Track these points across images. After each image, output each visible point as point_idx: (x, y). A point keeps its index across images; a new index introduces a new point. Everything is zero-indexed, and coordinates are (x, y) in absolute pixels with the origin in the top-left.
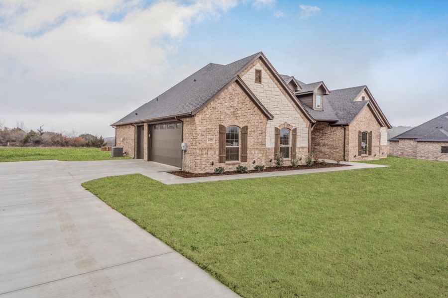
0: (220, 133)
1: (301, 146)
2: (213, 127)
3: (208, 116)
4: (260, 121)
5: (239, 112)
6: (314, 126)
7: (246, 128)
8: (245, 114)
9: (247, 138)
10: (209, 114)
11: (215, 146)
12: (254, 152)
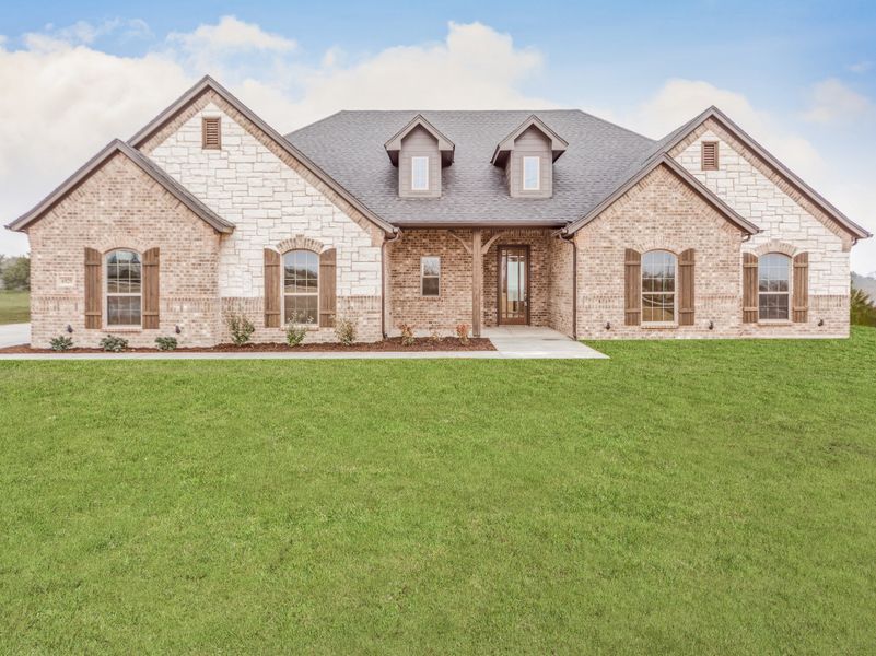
0: (87, 266)
1: (353, 294)
2: (70, 254)
3: (57, 232)
4: (196, 236)
5: (135, 218)
6: (492, 241)
7: (156, 252)
8: (152, 222)
9: (158, 275)
10: (61, 228)
11: (75, 292)
12: (178, 308)
